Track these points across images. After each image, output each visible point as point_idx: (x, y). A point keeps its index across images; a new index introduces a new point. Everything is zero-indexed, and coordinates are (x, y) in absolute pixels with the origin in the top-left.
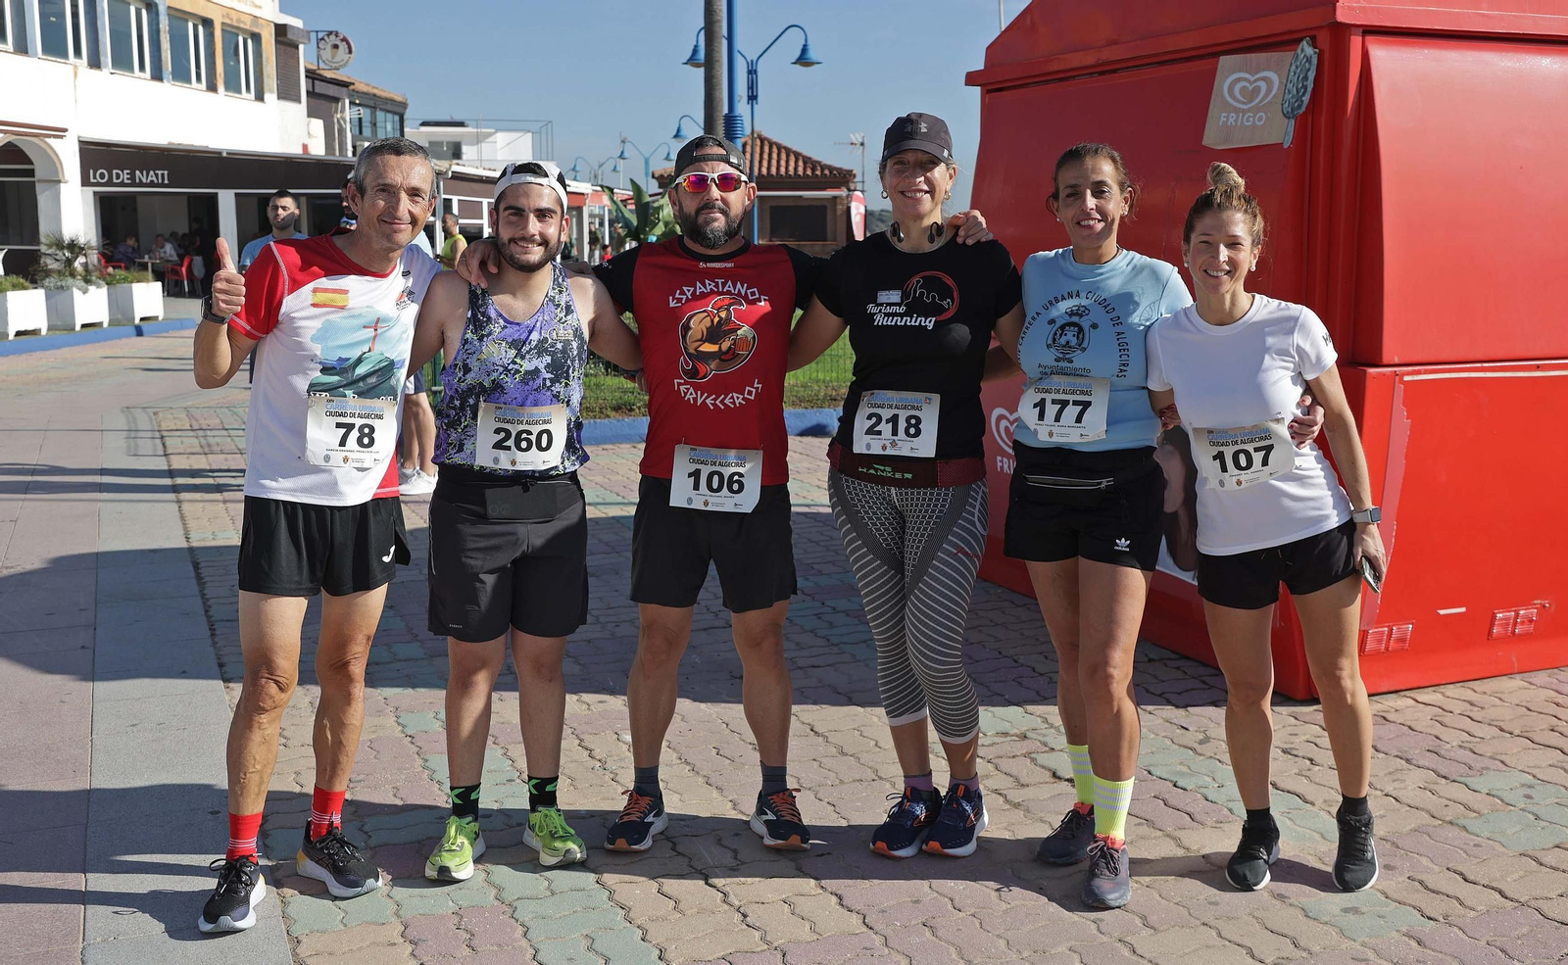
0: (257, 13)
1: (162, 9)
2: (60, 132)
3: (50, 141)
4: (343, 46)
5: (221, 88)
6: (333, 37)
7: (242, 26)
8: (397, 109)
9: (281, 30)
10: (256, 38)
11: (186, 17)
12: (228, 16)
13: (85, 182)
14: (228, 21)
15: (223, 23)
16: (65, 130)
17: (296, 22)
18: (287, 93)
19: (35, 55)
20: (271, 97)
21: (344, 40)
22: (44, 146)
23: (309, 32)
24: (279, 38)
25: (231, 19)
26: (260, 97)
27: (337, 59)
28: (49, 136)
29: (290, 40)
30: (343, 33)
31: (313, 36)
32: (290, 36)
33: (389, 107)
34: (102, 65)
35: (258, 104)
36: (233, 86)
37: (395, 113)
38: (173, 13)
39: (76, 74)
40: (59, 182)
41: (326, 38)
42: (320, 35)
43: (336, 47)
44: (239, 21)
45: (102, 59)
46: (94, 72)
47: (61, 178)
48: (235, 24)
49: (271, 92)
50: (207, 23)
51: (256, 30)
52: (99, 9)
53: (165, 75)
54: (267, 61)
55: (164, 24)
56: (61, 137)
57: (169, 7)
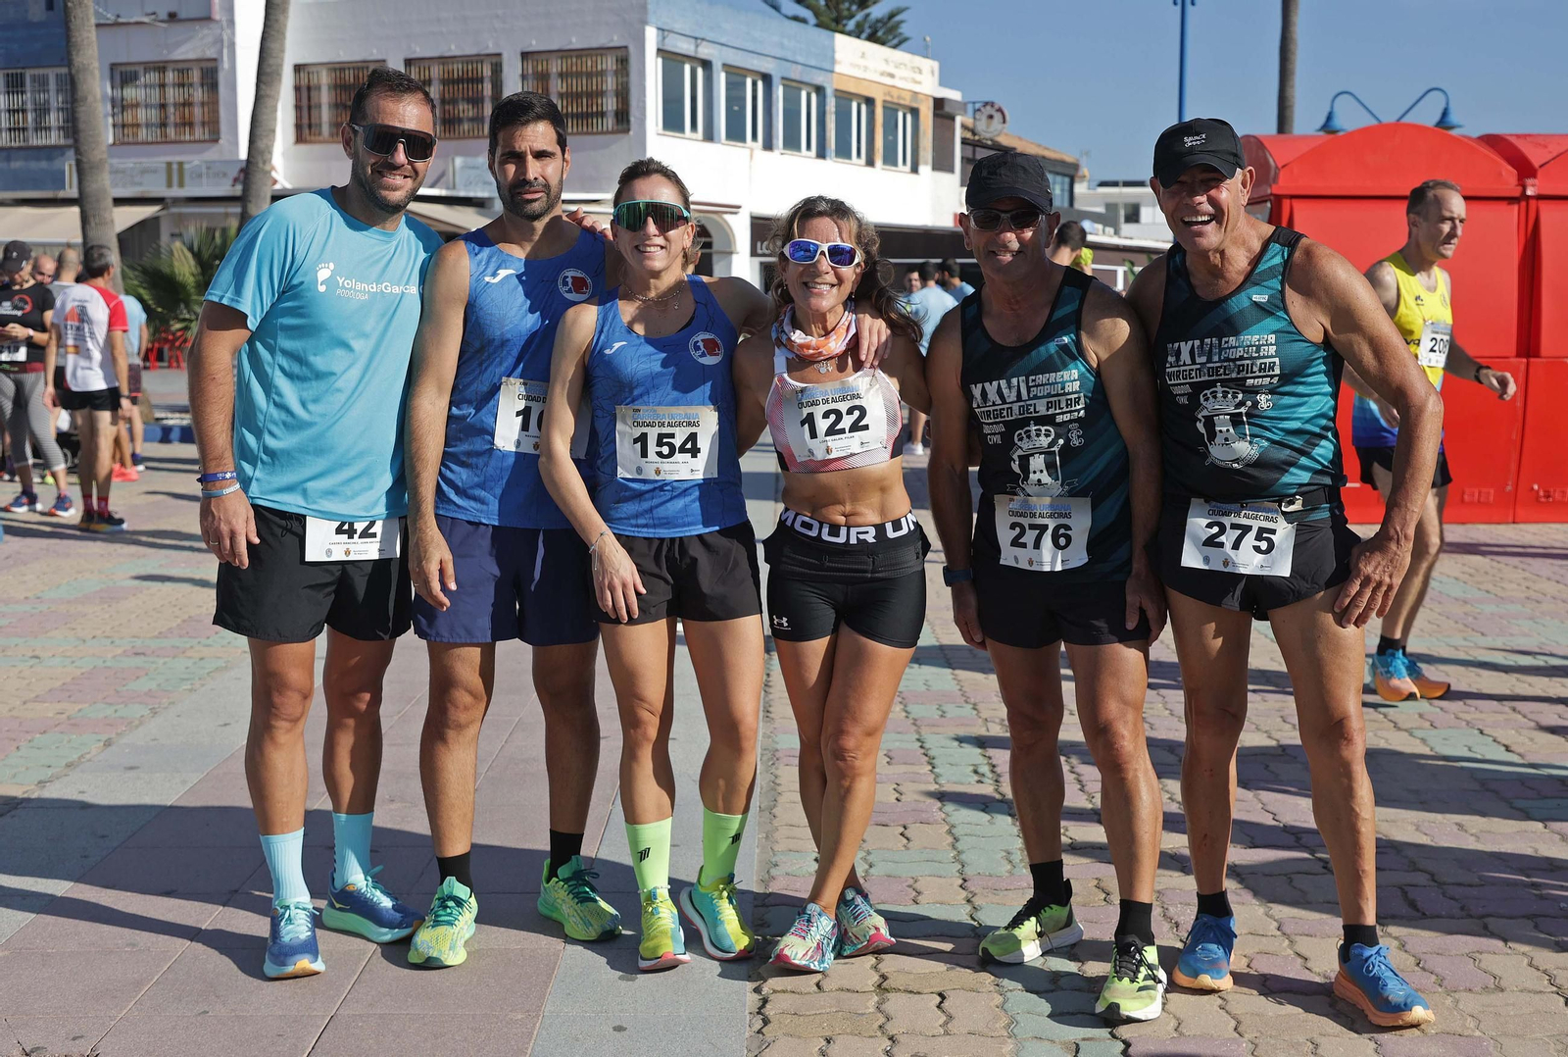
0: (917, 88)
1: (829, 92)
2: (734, 209)
3: (726, 216)
4: (998, 117)
5: (879, 162)
6: (988, 108)
7: (902, 102)
8: (1067, 171)
9: (939, 103)
10: (915, 112)
11: (850, 97)
12: (889, 94)
13: (754, 253)
14: (888, 98)
15: (885, 101)
16: (739, 207)
17: (954, 95)
18: (942, 164)
19: (719, 142)
20: (925, 169)
21: (1000, 110)
22: (721, 221)
23: (965, 104)
24: (938, 112)
25: (892, 97)
26: (915, 170)
27: (992, 129)
28: (726, 213)
29: (948, 113)
30: (999, 103)
31: (970, 108)
32: (947, 109)
33: (1059, 169)
34: (774, 146)
35: (914, 176)
36: (890, 159)
37: (1064, 175)
38: (838, 94)
39: (751, 156)
40: (731, 253)
41: (982, 109)
42: (977, 106)
43: (991, 117)
44: (899, 97)
45: (774, 141)
46: (768, 154)
47: (733, 249)
48: (896, 101)
49: (926, 163)
50: (870, 102)
51: (915, 105)
52: (774, 96)
53: (828, 153)
54: (924, 133)
55: (831, 104)
56: (736, 213)
57: (836, 90)
